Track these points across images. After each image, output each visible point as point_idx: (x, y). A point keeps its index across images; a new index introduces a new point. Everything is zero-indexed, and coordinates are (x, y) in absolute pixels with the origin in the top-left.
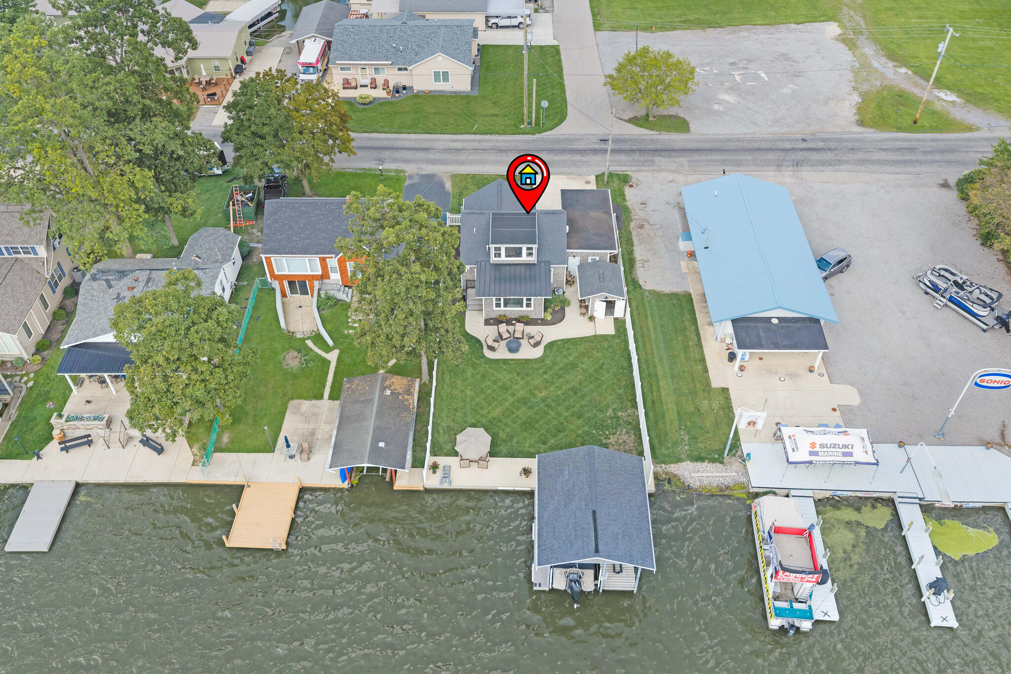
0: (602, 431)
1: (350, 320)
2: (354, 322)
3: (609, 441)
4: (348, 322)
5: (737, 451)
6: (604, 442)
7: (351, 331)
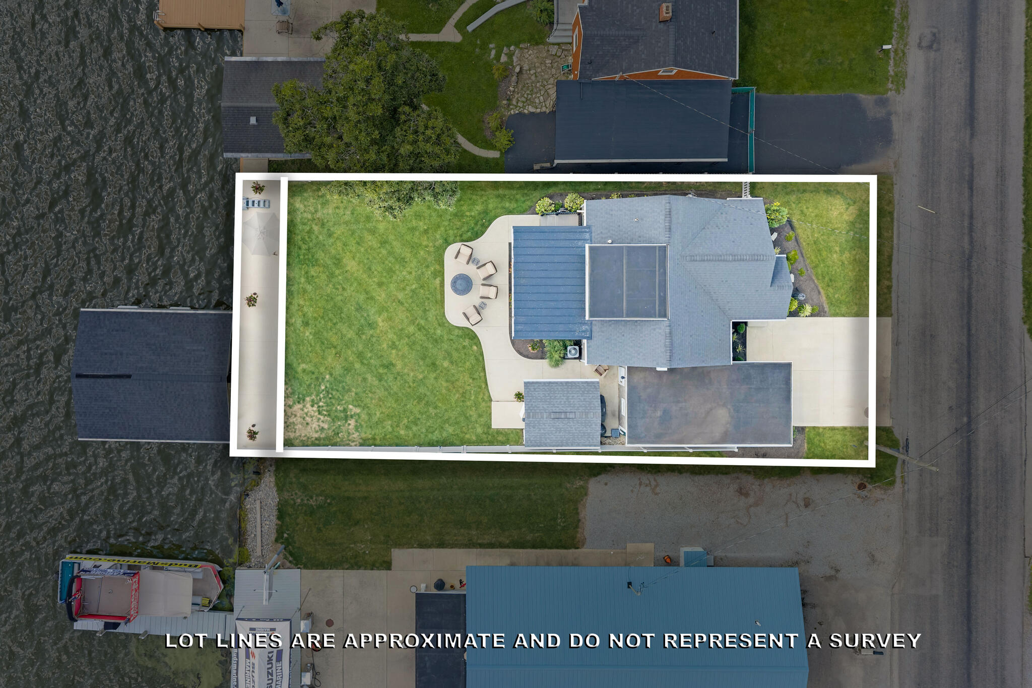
0: (324, 398)
1: (512, 48)
2: (510, 55)
3: (308, 405)
4: (509, 46)
5: (290, 562)
6: (308, 399)
7: (493, 52)
